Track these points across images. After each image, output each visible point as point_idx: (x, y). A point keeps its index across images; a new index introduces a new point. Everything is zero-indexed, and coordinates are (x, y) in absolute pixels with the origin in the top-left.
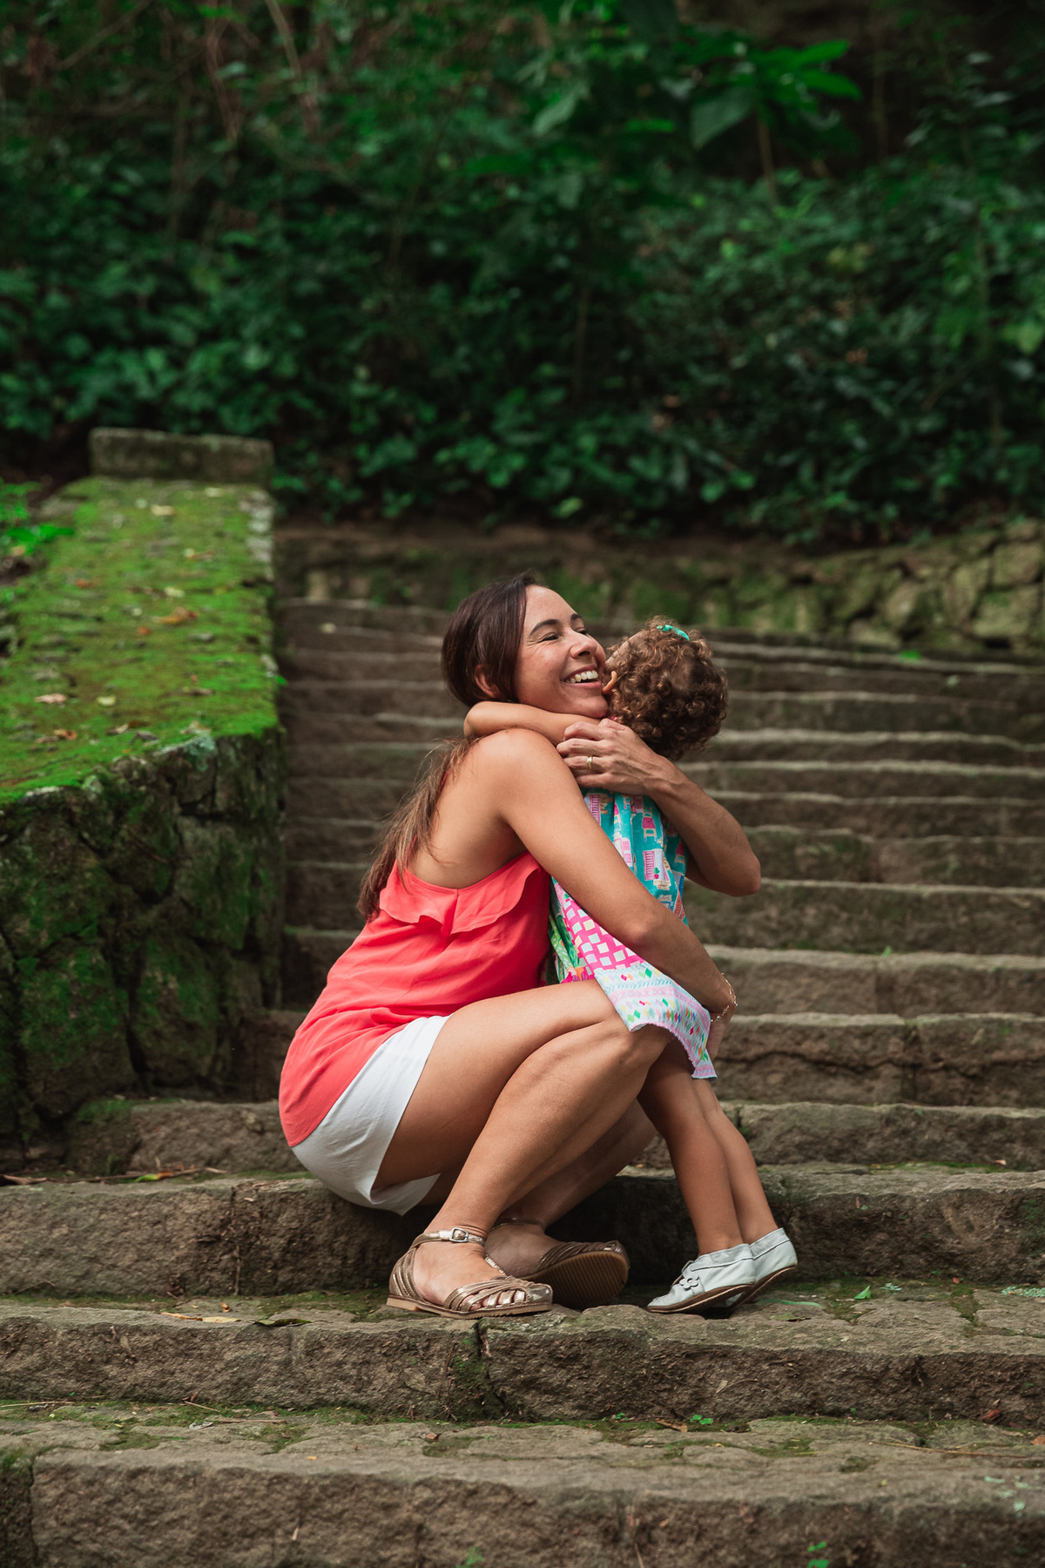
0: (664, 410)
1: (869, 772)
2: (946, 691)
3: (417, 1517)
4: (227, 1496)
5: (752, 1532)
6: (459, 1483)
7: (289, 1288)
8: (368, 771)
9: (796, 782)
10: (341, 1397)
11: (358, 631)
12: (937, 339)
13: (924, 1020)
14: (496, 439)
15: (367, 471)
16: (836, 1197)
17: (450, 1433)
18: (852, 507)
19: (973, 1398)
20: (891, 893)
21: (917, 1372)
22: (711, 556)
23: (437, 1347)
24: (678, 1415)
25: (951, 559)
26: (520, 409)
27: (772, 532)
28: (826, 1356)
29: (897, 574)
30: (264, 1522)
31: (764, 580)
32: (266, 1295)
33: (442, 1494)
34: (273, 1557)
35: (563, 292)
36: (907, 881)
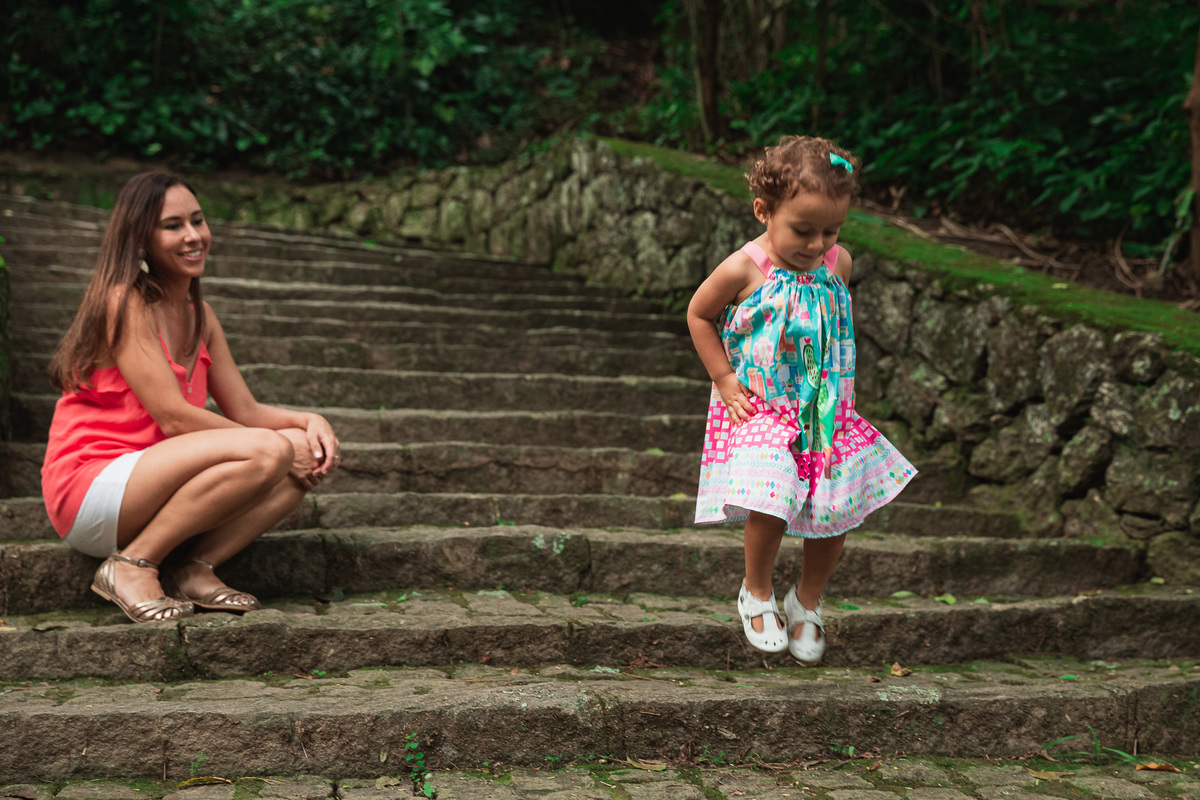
0: (212, 94)
1: (359, 308)
2: (395, 264)
3: (165, 736)
4: (38, 731)
5: (372, 730)
6: (191, 715)
7: (41, 610)
8: (49, 300)
9: (317, 312)
10: (91, 672)
11: (27, 216)
12: (374, 64)
13: (414, 446)
14: (106, 104)
15: (20, 119)
16: (383, 545)
17: (168, 688)
18: (327, 158)
19: (476, 651)
20: (383, 376)
21: (445, 638)
22: (243, 182)
23: (153, 638)
24: (305, 671)
25: (387, 190)
26: (121, 87)
27: (279, 170)
28: (392, 633)
29: (355, 198)
30: (63, 746)
31: (276, 198)
32: (26, 614)
33: (180, 721)
34: (69, 766)
35: (145, 18)
36: (392, 368)
